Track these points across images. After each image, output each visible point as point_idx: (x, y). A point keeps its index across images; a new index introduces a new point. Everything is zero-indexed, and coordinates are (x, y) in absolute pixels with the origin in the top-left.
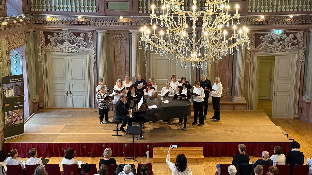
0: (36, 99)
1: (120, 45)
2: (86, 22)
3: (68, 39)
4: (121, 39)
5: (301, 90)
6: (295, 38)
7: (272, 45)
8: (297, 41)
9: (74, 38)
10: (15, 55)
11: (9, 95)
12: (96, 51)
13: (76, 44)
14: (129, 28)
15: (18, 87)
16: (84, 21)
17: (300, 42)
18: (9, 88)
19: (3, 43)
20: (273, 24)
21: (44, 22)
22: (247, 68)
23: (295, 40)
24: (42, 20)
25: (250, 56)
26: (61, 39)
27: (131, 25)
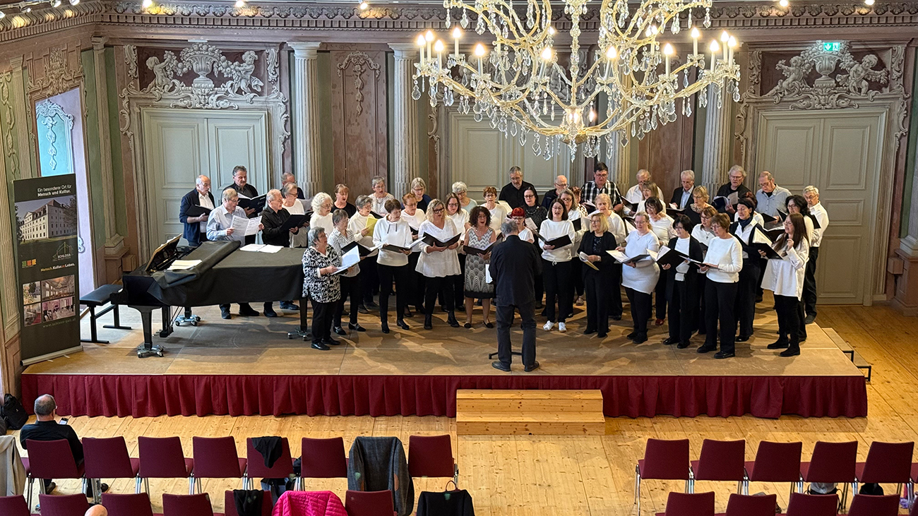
0: (113, 247)
1: (359, 86)
2: (260, 17)
3: (207, 70)
4: (362, 69)
5: (895, 222)
6: (880, 65)
7: (812, 87)
8: (887, 76)
9: (225, 67)
10: (52, 117)
11: (35, 233)
12: (288, 104)
13: (230, 84)
14: (387, 36)
15: (62, 212)
16: (253, 16)
17: (895, 77)
18: (33, 214)
19: (14, 81)
20: (815, 24)
21: (134, 19)
22: (736, 157)
23: (879, 72)
24: (129, 11)
25: (746, 119)
26: (185, 69)
27: (394, 27)
